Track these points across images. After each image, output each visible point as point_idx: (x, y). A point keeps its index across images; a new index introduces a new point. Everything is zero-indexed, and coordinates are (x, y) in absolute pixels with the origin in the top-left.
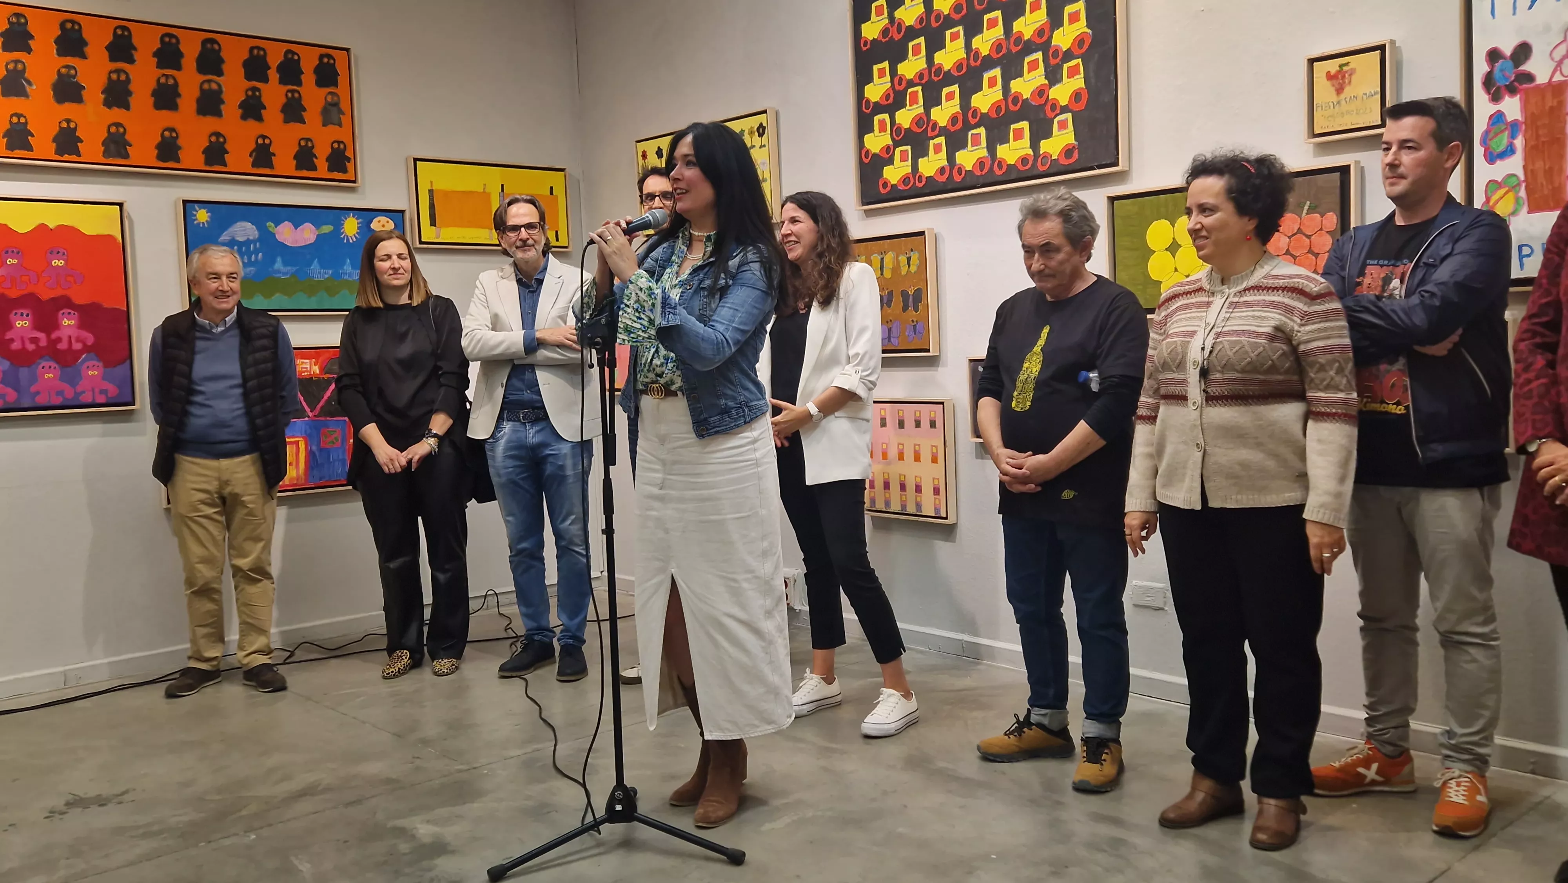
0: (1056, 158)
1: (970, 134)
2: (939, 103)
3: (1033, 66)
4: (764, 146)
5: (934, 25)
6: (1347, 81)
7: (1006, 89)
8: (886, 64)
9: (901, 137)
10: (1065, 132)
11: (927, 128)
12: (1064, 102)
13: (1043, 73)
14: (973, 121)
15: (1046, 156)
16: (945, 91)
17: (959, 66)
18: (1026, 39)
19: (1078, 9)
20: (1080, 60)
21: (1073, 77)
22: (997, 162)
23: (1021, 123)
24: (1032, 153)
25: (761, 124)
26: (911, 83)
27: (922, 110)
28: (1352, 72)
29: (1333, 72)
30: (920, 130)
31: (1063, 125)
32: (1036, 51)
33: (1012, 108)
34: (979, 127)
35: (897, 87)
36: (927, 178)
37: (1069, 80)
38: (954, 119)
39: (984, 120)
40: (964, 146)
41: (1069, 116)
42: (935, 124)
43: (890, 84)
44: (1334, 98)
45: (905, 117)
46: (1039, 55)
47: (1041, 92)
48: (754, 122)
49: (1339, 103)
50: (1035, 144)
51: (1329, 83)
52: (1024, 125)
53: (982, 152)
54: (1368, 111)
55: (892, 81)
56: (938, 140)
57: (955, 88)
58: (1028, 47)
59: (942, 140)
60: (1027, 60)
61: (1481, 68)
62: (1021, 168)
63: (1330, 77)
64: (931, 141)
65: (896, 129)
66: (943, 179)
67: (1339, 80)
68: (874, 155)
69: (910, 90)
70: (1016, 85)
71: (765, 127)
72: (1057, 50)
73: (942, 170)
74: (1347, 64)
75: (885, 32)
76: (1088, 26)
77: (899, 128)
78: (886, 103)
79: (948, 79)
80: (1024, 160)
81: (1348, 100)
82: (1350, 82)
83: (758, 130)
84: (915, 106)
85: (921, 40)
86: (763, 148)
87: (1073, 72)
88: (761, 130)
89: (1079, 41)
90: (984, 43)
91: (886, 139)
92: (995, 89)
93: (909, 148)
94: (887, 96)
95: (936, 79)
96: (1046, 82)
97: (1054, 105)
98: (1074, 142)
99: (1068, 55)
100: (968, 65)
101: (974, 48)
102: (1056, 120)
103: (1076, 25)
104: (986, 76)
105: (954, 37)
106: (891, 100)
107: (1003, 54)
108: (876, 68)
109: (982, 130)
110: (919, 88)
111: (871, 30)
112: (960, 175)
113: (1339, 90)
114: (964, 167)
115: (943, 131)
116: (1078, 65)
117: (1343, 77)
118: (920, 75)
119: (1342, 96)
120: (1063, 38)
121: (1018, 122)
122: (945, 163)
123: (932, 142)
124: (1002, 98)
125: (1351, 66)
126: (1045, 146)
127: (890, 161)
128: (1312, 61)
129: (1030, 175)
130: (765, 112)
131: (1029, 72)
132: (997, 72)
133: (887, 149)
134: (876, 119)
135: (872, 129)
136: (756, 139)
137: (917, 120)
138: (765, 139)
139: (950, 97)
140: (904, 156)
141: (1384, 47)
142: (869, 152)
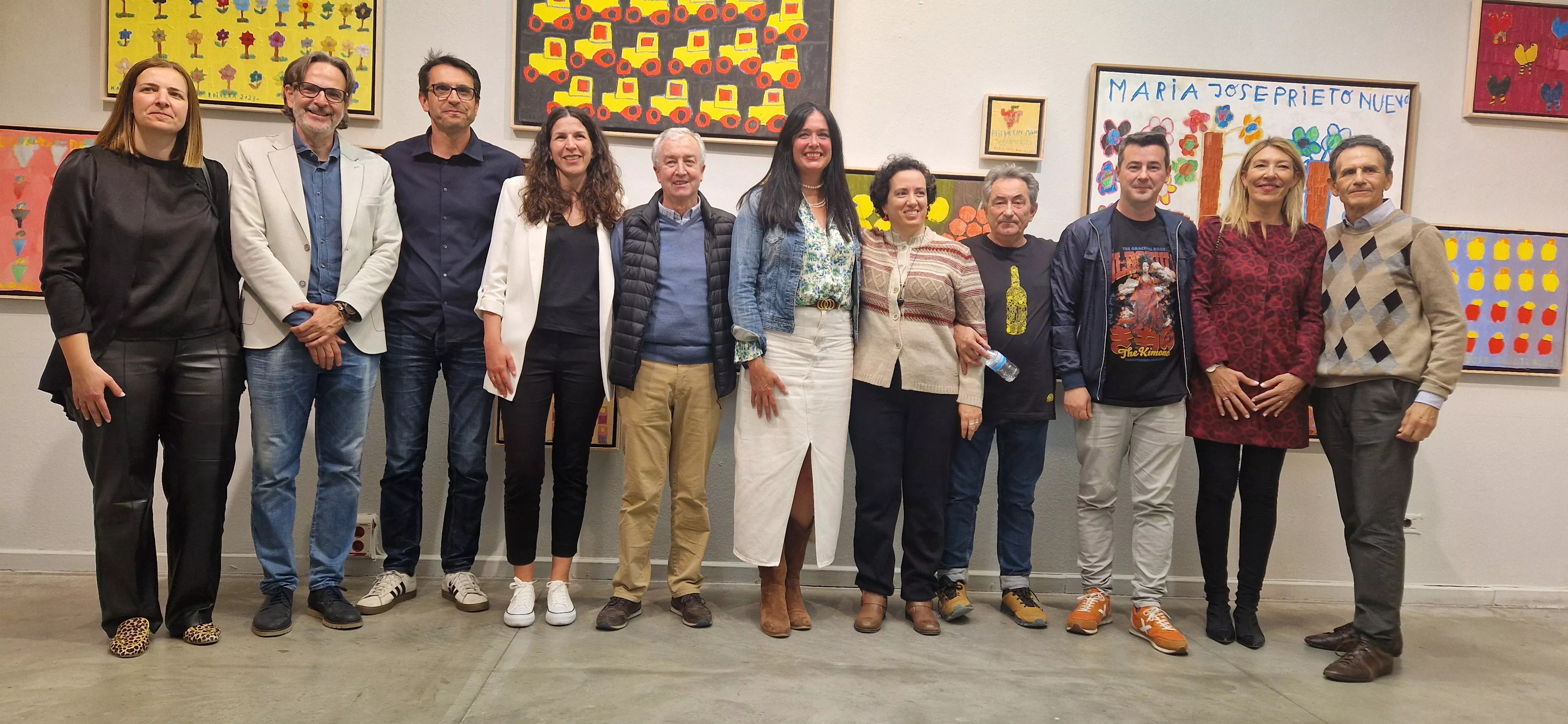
0: (765, 124)
1: (669, 82)
2: (633, 44)
3: (745, 39)
4: (367, 30)
6: (1016, 119)
7: (714, 52)
9: (577, 65)
10: (775, 103)
11: (615, 66)
12: (776, 77)
13: (756, 47)
14: (673, 72)
15: (754, 120)
16: (641, 35)
17: (660, 15)
18: (739, 12)
19: (796, 3)
20: (795, 47)
21: (787, 59)
22: (698, 116)
23: (729, 86)
24: (739, 115)
25: (364, 5)
26: (598, 17)
27: (610, 46)
28: (1020, 113)
29: (1006, 110)
30: (607, 66)
31: (773, 98)
32: (750, 26)
33: (720, 69)
34: (681, 78)
35: (580, 16)
36: (612, 113)
37: (782, 60)
38: (650, 64)
39: (686, 73)
40: (661, 91)
41: (781, 91)
42: (626, 64)
43: (569, 11)
44: (1006, 129)
45: (587, 48)
46: (753, 31)
47: (752, 63)
49: (1009, 133)
50: (743, 107)
51: (1002, 117)
52: (733, 89)
53: (683, 102)
54: (1029, 143)
55: (573, 9)
56: (628, 80)
57: (655, 36)
58: (742, 21)
59: (634, 81)
60: (739, 31)
61: (1100, 131)
62: (726, 125)
63: (1004, 113)
64: (620, 79)
65: (573, 58)
66: (635, 118)
67: (1010, 117)
68: (543, 77)
69: (596, 23)
70: (725, 51)
71: (370, 10)
72: (772, 32)
73: (633, 110)
74: (1017, 107)
76: (805, 20)
77: (579, 57)
78: (563, 28)
79: (646, 25)
80: (730, 119)
81: (1015, 132)
82: (1018, 120)
83: (358, 10)
84: (601, 40)
86: (365, 32)
87: (787, 55)
88: (364, 12)
89: (796, 30)
90: (691, 3)
91: (560, 64)
92: (701, 48)
93: (590, 80)
94: (564, 20)
95: (631, 21)
96: (759, 56)
97: (766, 78)
98: (784, 114)
99: (783, 39)
100: (672, 20)
101: (679, 4)
102: (767, 92)
103: (792, 16)
104: (692, 35)
106: (570, 27)
107: (713, 21)
109: (684, 83)
110: (608, 25)
112: (655, 118)
113: (1010, 125)
114: (660, 112)
115: (635, 73)
116: (793, 50)
117: (1014, 115)
118: (611, 12)
119: (1012, 129)
120: (779, 23)
121: (726, 84)
122: (636, 103)
123: (621, 81)
124: (708, 58)
125: (1020, 109)
126: (753, 111)
127: (565, 87)
128: (991, 99)
129: (736, 133)
131: (740, 43)
132: (705, 33)
133: (562, 74)
134: (548, 41)
135: (540, 50)
136: (353, 20)
137: (603, 55)
138: (368, 22)
139: (647, 42)
140: (582, 87)
141: (1042, 102)
142: (533, 72)
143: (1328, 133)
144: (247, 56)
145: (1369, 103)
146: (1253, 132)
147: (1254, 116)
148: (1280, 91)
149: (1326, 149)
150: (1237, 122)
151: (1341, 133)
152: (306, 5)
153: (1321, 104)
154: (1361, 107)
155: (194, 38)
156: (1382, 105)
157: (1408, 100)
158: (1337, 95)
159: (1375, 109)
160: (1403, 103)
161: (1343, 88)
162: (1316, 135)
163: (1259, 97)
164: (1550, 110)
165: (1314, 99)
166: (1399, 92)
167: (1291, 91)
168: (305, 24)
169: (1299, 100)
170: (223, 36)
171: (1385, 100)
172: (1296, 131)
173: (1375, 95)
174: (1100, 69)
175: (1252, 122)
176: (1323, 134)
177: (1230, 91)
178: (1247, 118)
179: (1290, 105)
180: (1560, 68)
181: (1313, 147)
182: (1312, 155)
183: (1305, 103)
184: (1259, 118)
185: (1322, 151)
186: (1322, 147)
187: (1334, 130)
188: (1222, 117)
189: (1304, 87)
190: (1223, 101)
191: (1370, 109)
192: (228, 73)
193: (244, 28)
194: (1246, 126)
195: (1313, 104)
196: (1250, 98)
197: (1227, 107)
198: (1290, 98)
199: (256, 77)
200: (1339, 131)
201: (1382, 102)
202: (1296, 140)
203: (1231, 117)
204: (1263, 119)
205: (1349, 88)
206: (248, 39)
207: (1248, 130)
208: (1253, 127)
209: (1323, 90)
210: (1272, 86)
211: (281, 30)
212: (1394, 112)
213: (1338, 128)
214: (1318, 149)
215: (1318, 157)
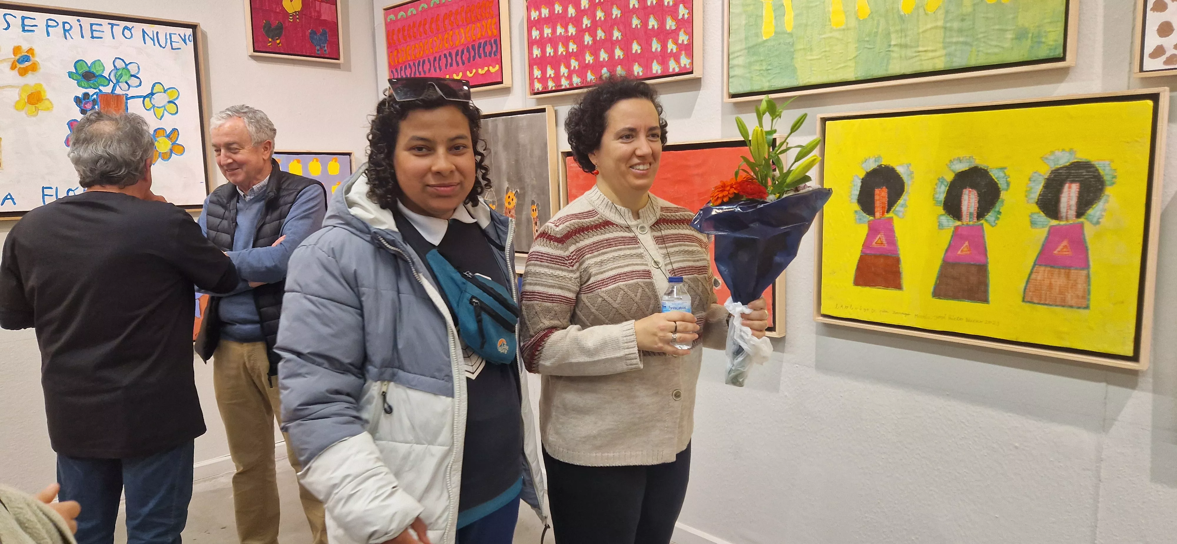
143: (115, 66)
145: (153, 40)
146: (27, 64)
147: (25, 47)
148: (50, 23)
149: (115, 82)
150: (5, 53)
151: (129, 67)
153: (101, 38)
154: (145, 43)
156: (166, 42)
157: (191, 38)
158: (118, 30)
159: (161, 46)
160: (187, 40)
161: (123, 24)
162: (102, 68)
163: (26, 28)
164: (319, 52)
165: (92, 33)
166: (182, 31)
167: (64, 23)
169: (75, 32)
171: (168, 37)
172: (78, 64)
173: (157, 33)
175: (23, 54)
176: (109, 68)
178: (16, 49)
179: (66, 38)
180: (322, 17)
181: (100, 80)
182: (101, 88)
183: (82, 37)
184: (31, 50)
185: (111, 84)
186: (110, 80)
187: (120, 64)
189: (78, 21)
191: (154, 45)
194: (17, 57)
195: (93, 37)
196: (16, 28)
198: (65, 31)
200: (126, 65)
201: (166, 39)
202: (80, 72)
204: (37, 50)
205: (129, 24)
207: (19, 61)
208: (26, 59)
209: (101, 25)
210: (41, 18)
212: (180, 49)
213: (125, 62)
214: (107, 82)
215: (107, 90)
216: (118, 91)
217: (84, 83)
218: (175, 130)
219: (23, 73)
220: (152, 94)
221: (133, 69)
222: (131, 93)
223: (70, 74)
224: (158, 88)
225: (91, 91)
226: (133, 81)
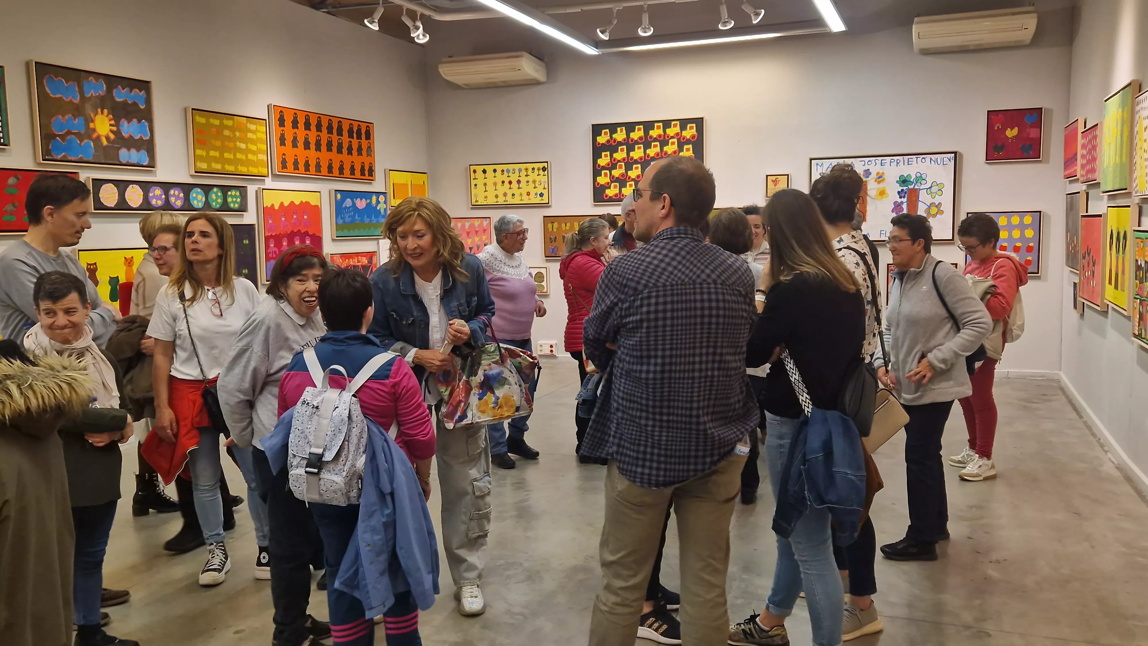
2: (632, 169)
4: (546, 175)
5: (630, 142)
6: (777, 183)
8: (608, 153)
9: (613, 179)
11: (626, 178)
16: (634, 166)
17: (641, 158)
19: (689, 147)
25: (544, 167)
26: (619, 161)
27: (624, 171)
28: (779, 181)
30: (623, 178)
35: (613, 162)
42: (630, 177)
43: (609, 160)
44: (773, 187)
45: (616, 173)
48: (541, 165)
51: (772, 183)
55: (611, 159)
56: (630, 183)
57: (639, 166)
59: (632, 183)
63: (773, 181)
64: (628, 183)
65: (612, 177)
67: (775, 182)
68: (602, 185)
69: (619, 164)
71: (546, 168)
74: (777, 178)
75: (608, 141)
77: (613, 177)
78: (608, 167)
79: (636, 162)
83: (542, 169)
84: (621, 170)
85: (625, 147)
88: (544, 169)
90: (652, 152)
91: (608, 180)
93: (618, 184)
94: (608, 164)
95: (631, 161)
100: (645, 158)
101: (647, 153)
105: (639, 148)
106: (610, 166)
108: (603, 154)
110: (623, 164)
111: (602, 139)
113: (775, 185)
115: (633, 180)
118: (624, 159)
125: (779, 179)
127: (609, 188)
128: (767, 176)
130: (547, 162)
133: (608, 183)
134: (603, 172)
135: (601, 175)
136: (541, 172)
137: (622, 175)
138: (546, 172)
139: (637, 168)
140: (615, 187)
141: (788, 175)
142: (598, 184)
143: (916, 176)
144: (510, 188)
145: (934, 162)
146: (881, 179)
147: (881, 172)
148: (892, 161)
149: (915, 183)
150: (873, 175)
152: (527, 169)
153: (912, 164)
154: (931, 164)
155: (495, 184)
156: (941, 162)
157: (953, 158)
158: (919, 159)
159: (938, 164)
160: (951, 159)
161: (922, 156)
162: (911, 178)
163: (883, 164)
164: (1026, 156)
165: (908, 162)
166: (949, 155)
167: (897, 160)
168: (527, 176)
169: (901, 163)
170: (503, 182)
171: (942, 159)
172: (901, 177)
173: (937, 158)
174: (811, 160)
175: (880, 175)
176: (913, 177)
177: (869, 163)
178: (878, 173)
179: (897, 166)
180: (1031, 136)
181: (909, 183)
182: (909, 186)
183: (904, 164)
184: (883, 173)
187: (918, 175)
188: (866, 174)
189: (903, 158)
190: (866, 167)
191: (935, 164)
192: (505, 195)
193: (509, 179)
195: (908, 164)
196: (878, 164)
197: (868, 170)
198: (897, 163)
199: (513, 195)
200: (921, 175)
202: (902, 180)
203: (870, 174)
204: (886, 173)
205: (925, 156)
206: (510, 183)
207: (879, 178)
208: (881, 177)
209: (912, 158)
210: (888, 159)
211: (520, 178)
212: (947, 164)
214: (912, 184)
215: (911, 187)
216: (916, 187)
217: (902, 185)
218: (940, 203)
219: (879, 183)
220: (931, 187)
221: (924, 176)
222: (921, 188)
223: (897, 182)
224: (934, 184)
225: (905, 188)
226: (923, 182)
